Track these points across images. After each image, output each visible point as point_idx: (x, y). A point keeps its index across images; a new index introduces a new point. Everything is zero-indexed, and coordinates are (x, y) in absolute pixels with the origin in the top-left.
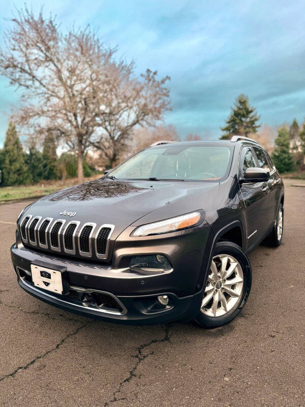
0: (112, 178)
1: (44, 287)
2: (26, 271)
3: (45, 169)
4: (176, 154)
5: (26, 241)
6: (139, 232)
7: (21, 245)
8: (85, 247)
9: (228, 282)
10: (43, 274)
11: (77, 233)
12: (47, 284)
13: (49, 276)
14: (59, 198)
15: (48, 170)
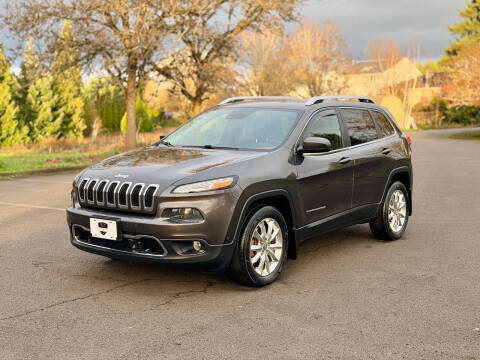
0: (166, 144)
1: (101, 236)
2: (84, 228)
3: (56, 113)
4: (240, 118)
5: (83, 201)
6: (178, 190)
7: (78, 205)
8: (136, 203)
9: (272, 246)
10: (101, 225)
11: (129, 191)
12: (103, 233)
13: (105, 226)
14: (113, 163)
15: (62, 115)
